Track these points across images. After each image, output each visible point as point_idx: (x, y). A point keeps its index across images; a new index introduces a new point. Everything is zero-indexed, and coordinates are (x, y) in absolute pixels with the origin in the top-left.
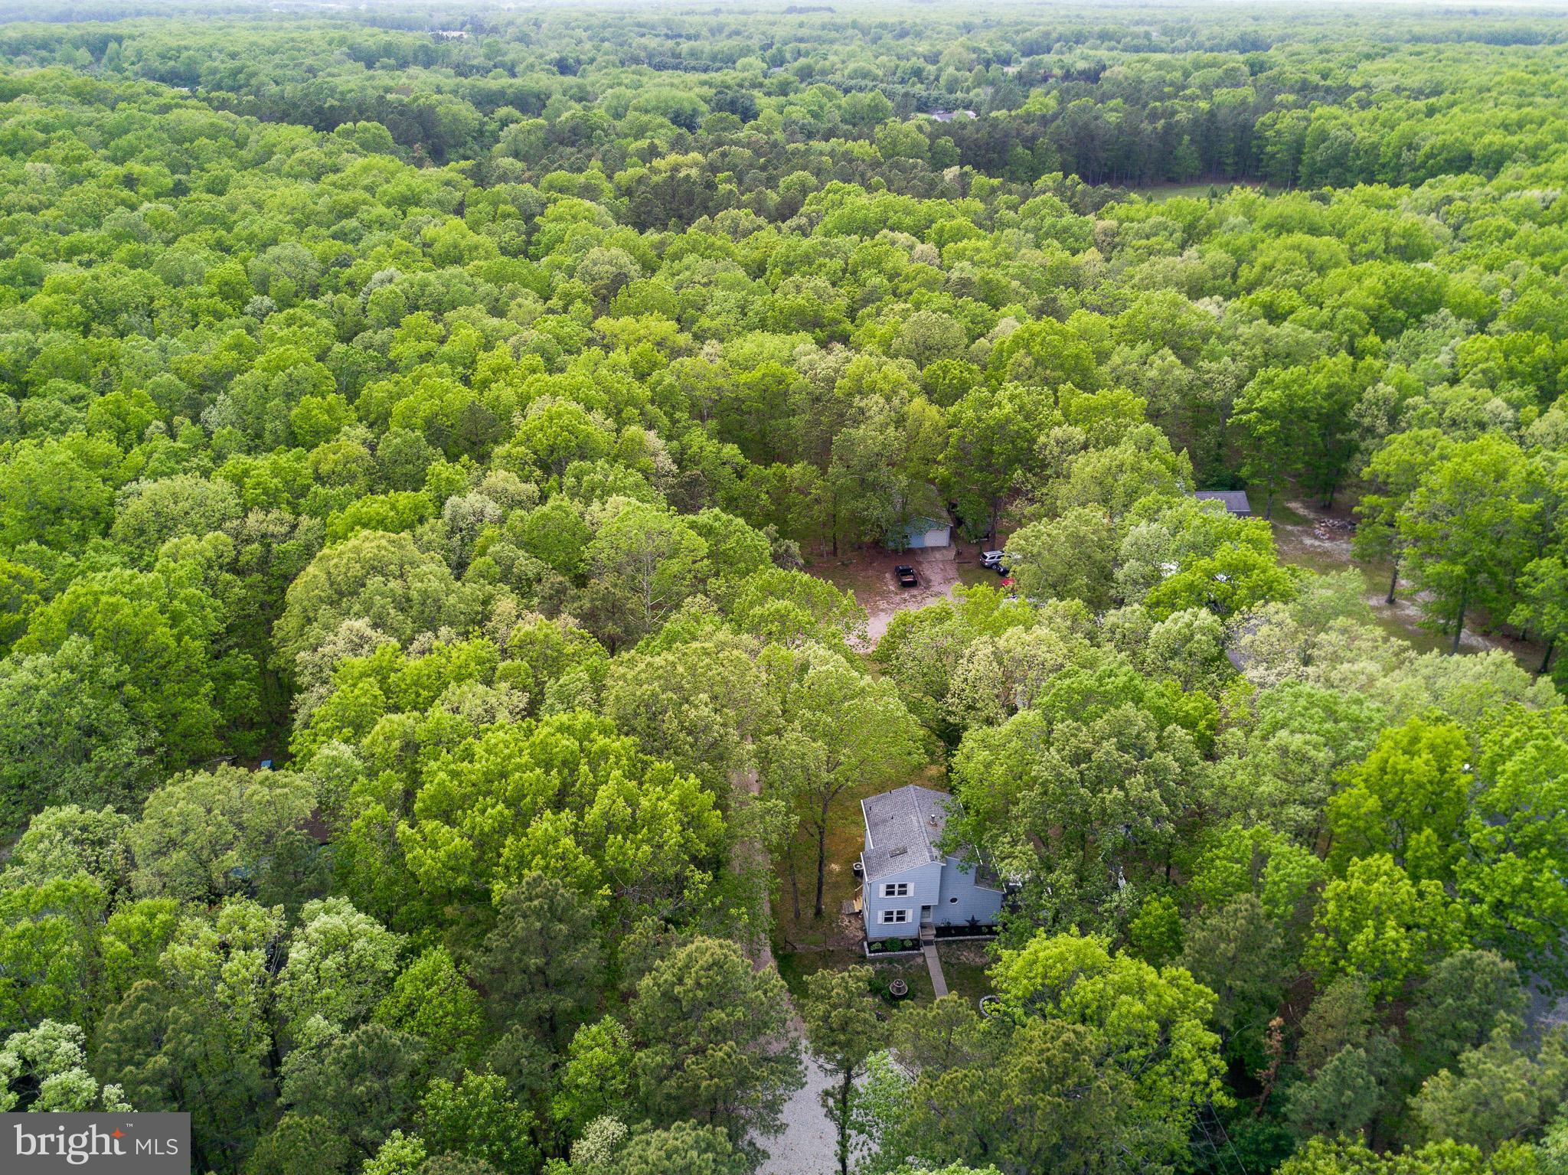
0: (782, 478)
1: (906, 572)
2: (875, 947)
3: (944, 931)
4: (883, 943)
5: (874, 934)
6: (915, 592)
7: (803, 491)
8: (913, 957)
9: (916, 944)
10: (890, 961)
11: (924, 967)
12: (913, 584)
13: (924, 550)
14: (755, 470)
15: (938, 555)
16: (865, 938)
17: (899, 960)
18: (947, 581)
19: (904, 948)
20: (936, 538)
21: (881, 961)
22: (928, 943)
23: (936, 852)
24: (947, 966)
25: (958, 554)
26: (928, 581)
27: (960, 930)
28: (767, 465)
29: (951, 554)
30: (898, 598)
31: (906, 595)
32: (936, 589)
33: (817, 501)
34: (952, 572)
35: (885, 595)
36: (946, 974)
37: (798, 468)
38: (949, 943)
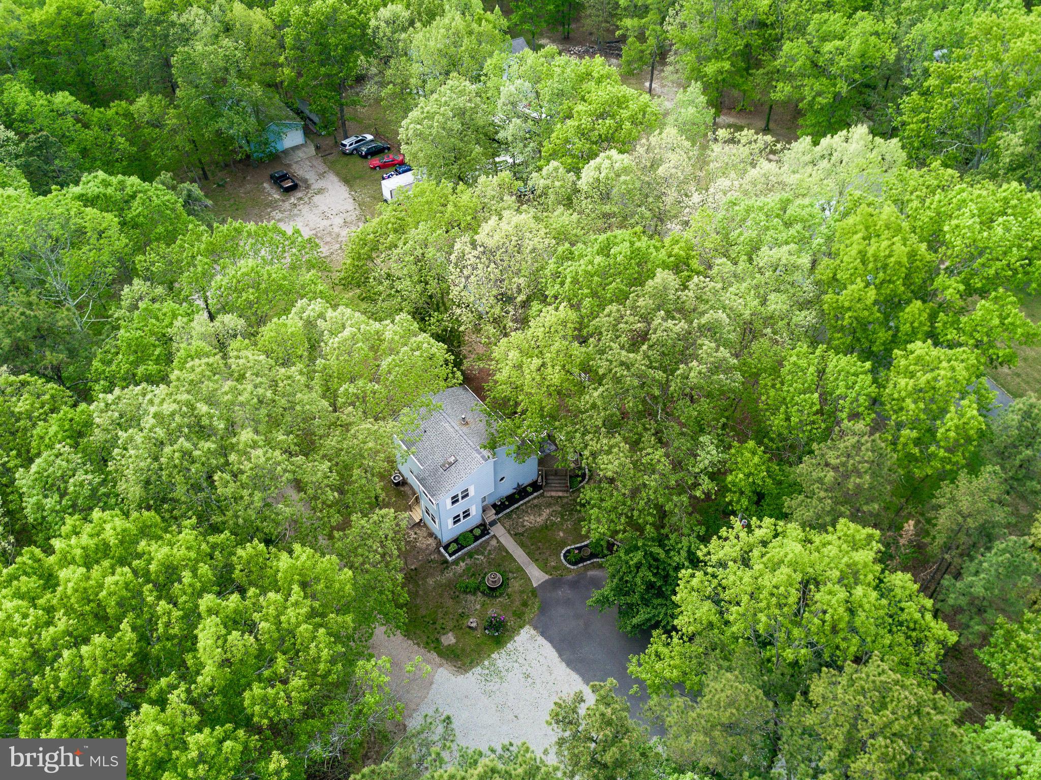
0: (127, 115)
1: (284, 177)
2: (453, 547)
3: (499, 507)
4: (456, 541)
5: (446, 538)
6: (299, 194)
7: (157, 124)
8: (487, 542)
9: (484, 528)
10: (470, 555)
11: (501, 548)
12: (295, 187)
13: (286, 152)
14: (96, 114)
15: (300, 154)
16: (439, 543)
17: (477, 551)
18: (322, 176)
19: (477, 538)
20: (293, 138)
21: (462, 559)
22: (493, 523)
23: (486, 453)
24: (517, 536)
25: (317, 148)
26: (305, 181)
27: (511, 499)
28: (107, 106)
29: (311, 150)
30: (287, 205)
31: (293, 200)
32: (316, 186)
33: (174, 131)
34: (322, 168)
35: (273, 205)
36: (522, 545)
37: (142, 101)
38: (508, 516)
